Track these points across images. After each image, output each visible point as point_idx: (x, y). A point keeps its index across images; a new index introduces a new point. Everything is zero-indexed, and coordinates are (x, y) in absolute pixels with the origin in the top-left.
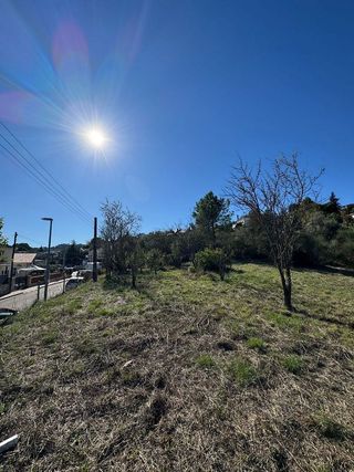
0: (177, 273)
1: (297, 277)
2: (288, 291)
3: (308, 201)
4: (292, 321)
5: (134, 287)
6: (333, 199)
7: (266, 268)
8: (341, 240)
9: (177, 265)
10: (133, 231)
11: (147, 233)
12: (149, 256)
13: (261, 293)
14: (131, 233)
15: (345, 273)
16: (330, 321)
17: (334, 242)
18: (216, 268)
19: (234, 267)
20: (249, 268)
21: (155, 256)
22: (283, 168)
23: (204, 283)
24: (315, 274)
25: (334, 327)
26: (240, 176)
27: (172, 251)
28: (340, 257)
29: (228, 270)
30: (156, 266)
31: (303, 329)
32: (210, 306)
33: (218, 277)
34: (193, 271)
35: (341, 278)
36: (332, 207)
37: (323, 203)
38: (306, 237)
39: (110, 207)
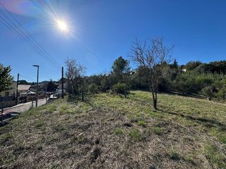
0: (104, 94)
1: (159, 96)
2: (155, 102)
3: (165, 63)
4: (156, 114)
5: (83, 100)
6: (175, 63)
7: (145, 92)
8: (178, 81)
9: (104, 91)
12: (90, 86)
13: (143, 103)
15: (179, 95)
16: (172, 114)
17: (175, 81)
18: (122, 92)
19: (131, 92)
20: (138, 92)
21: (93, 86)
23: (117, 99)
24: (166, 95)
25: (174, 116)
26: (136, 47)
27: (102, 85)
28: (177, 88)
29: (128, 93)
30: (94, 91)
31: (162, 117)
33: (124, 96)
34: (112, 94)
35: (177, 97)
36: (175, 66)
37: (171, 63)
38: (163, 79)
39: (70, 62)
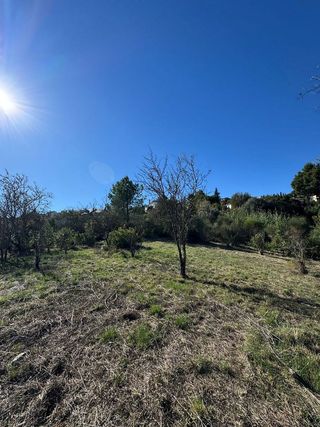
0: (90, 252)
1: (191, 251)
2: (183, 263)
3: (201, 192)
4: (184, 286)
5: (37, 268)
6: (217, 193)
7: (169, 245)
8: (220, 224)
9: (90, 243)
10: (41, 208)
11: (59, 211)
12: (58, 235)
13: (164, 266)
14: (38, 210)
15: (222, 247)
16: (210, 283)
17: (216, 224)
18: (128, 246)
19: (144, 244)
20: (156, 245)
21: (66, 235)
22: (184, 165)
23: (116, 260)
24: (203, 248)
25: (212, 287)
26: (151, 166)
27: (85, 230)
28: (219, 235)
29: (138, 248)
30: (67, 245)
31: (192, 292)
32: (120, 281)
33: (129, 253)
34: (106, 250)
35: (219, 251)
36: (215, 199)
37: (210, 195)
38: (198, 220)
39: (12, 179)
